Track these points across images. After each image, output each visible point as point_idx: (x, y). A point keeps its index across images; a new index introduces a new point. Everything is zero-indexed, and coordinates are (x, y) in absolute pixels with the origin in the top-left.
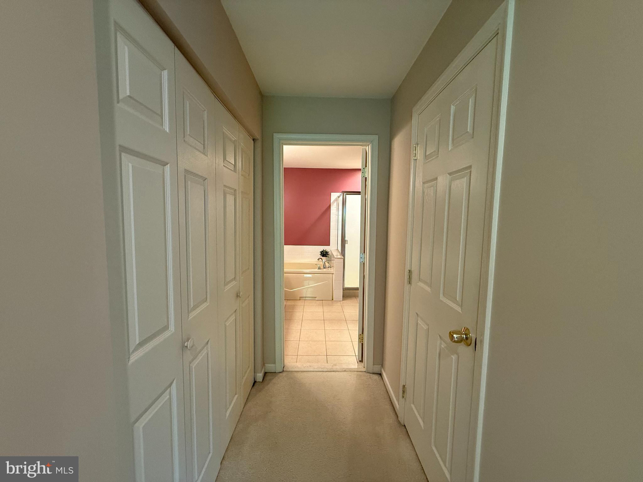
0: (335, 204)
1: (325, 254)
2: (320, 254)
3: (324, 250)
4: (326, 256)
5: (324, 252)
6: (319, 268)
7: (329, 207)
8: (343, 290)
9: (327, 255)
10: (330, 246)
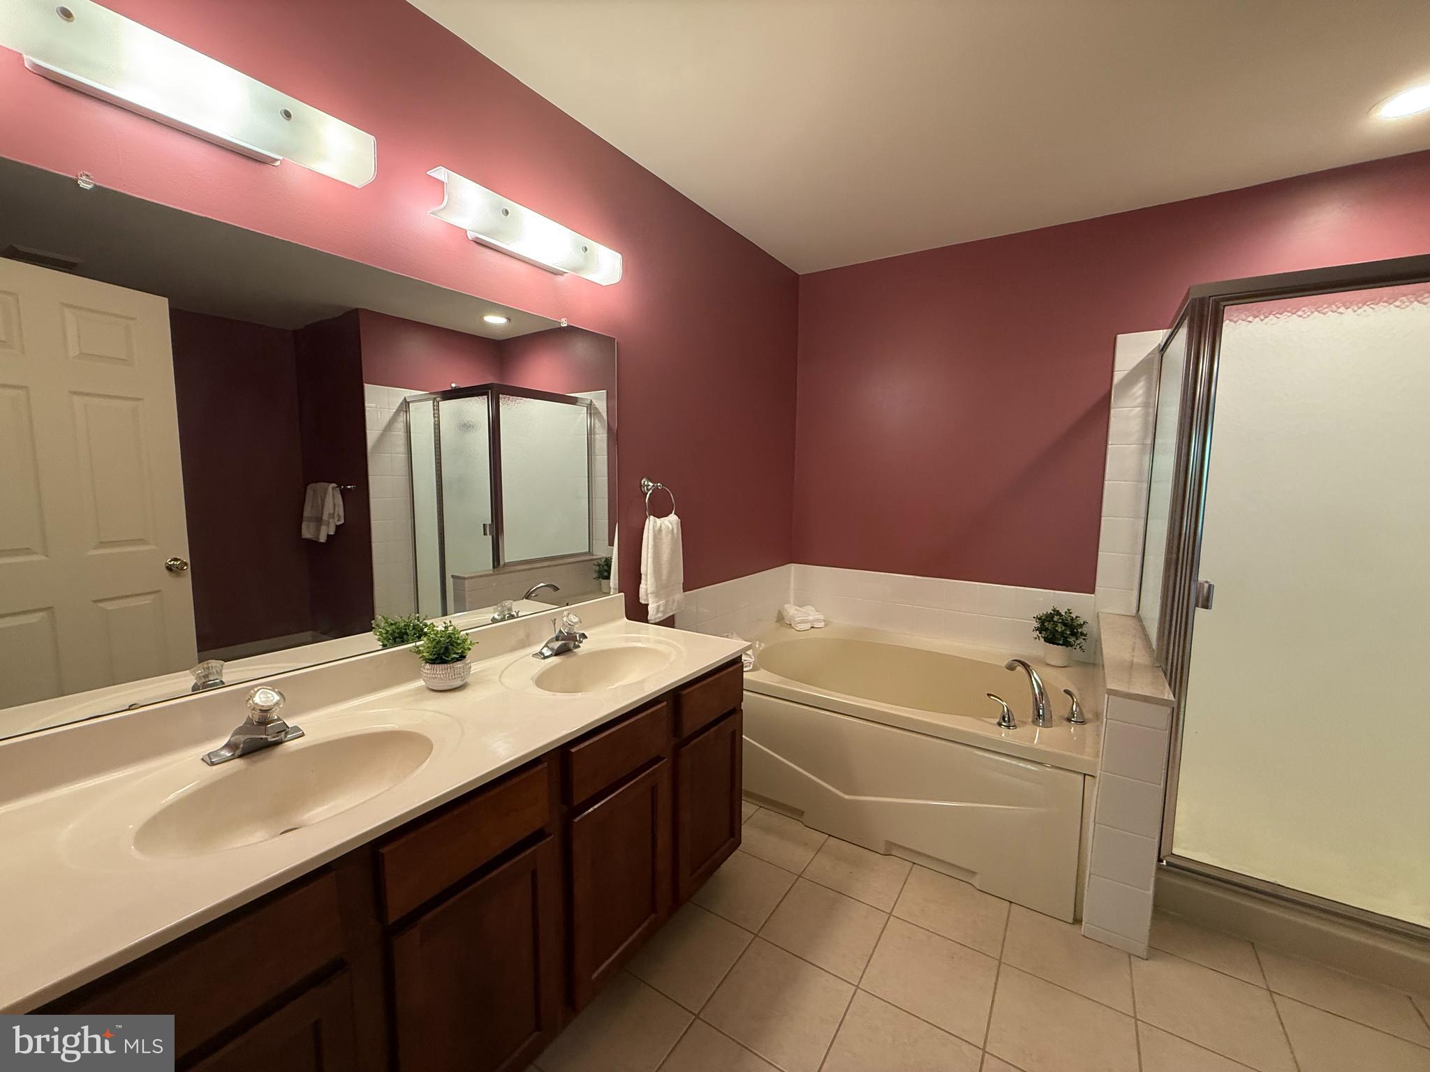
0: (1139, 390)
1: (1062, 633)
2: (1037, 629)
3: (1058, 613)
4: (1066, 644)
5: (1055, 624)
6: (1007, 720)
7: (1103, 407)
8: (1160, 869)
9: (1072, 640)
10: (1093, 595)
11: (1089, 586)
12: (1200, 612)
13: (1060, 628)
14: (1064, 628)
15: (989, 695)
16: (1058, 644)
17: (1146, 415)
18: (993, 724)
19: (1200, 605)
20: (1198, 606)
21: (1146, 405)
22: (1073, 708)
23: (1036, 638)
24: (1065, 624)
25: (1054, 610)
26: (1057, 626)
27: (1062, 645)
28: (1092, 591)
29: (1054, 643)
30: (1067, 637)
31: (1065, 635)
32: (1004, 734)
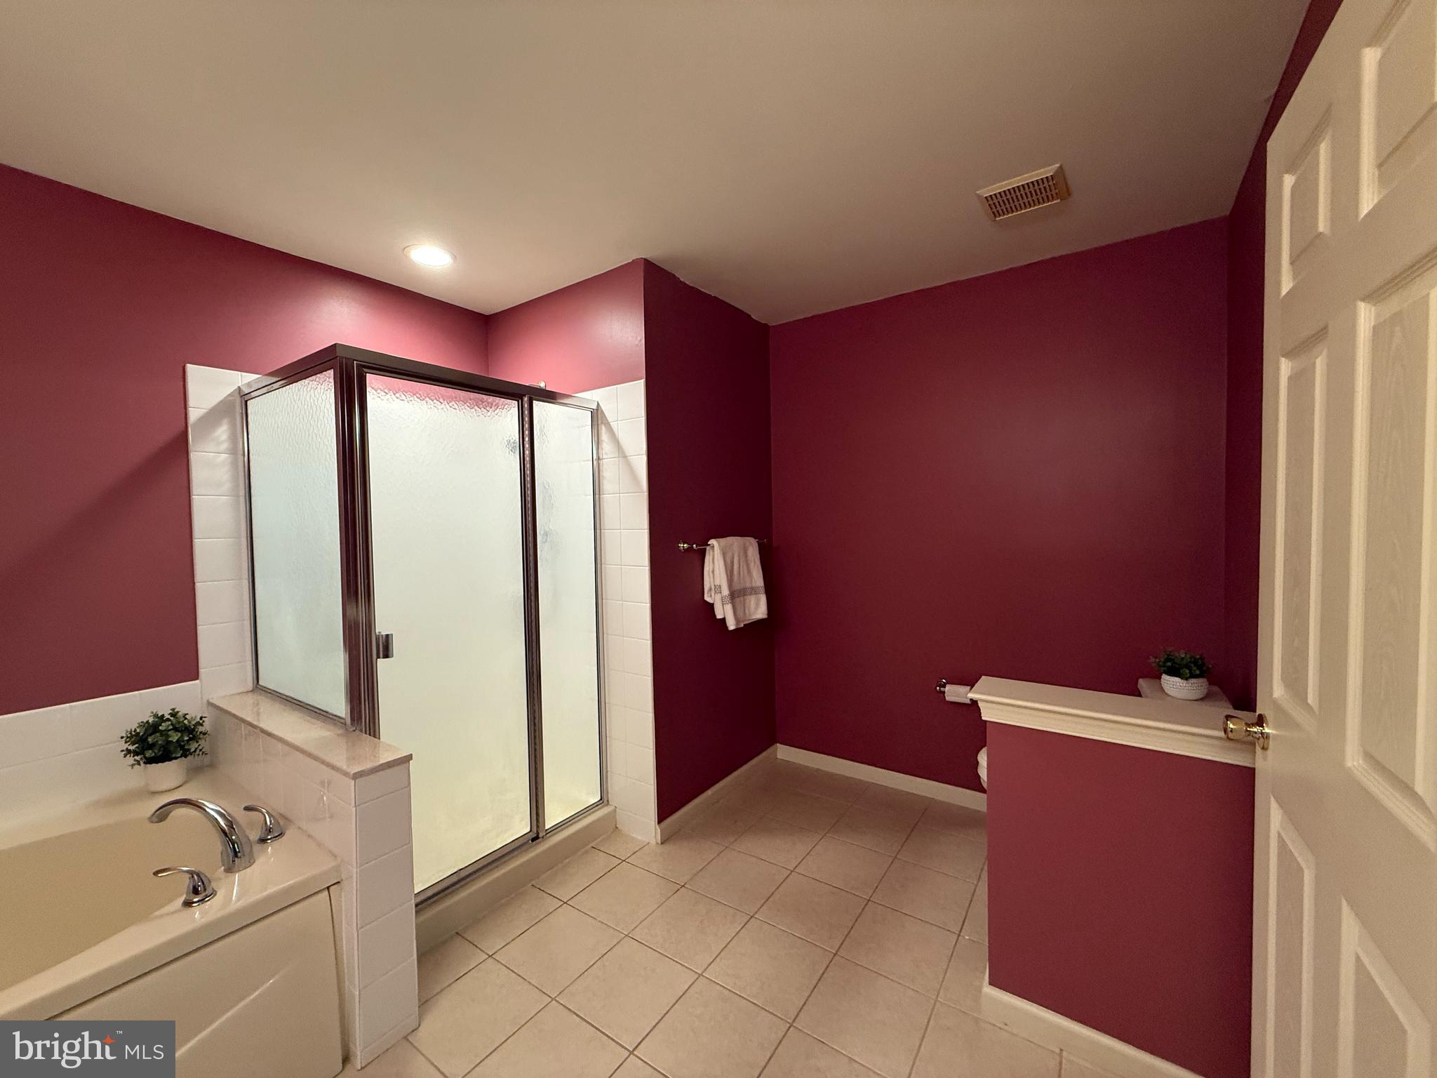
0: (222, 432)
1: (178, 742)
2: (130, 753)
3: (160, 718)
4: (185, 753)
5: (164, 734)
6: (201, 890)
9: (193, 746)
10: (198, 681)
11: (190, 671)
12: (382, 664)
13: (175, 737)
14: (180, 734)
15: (156, 873)
16: (176, 758)
17: (234, 464)
18: (179, 911)
19: (381, 656)
20: (379, 658)
21: (233, 451)
22: (266, 823)
23: (133, 765)
24: (176, 729)
25: (156, 716)
26: (168, 736)
27: (181, 757)
28: (195, 676)
29: (170, 759)
30: (184, 746)
31: (182, 744)
32: (200, 915)
